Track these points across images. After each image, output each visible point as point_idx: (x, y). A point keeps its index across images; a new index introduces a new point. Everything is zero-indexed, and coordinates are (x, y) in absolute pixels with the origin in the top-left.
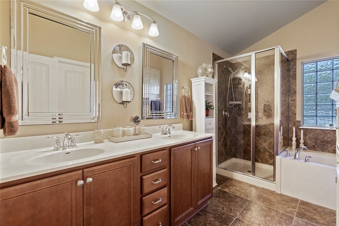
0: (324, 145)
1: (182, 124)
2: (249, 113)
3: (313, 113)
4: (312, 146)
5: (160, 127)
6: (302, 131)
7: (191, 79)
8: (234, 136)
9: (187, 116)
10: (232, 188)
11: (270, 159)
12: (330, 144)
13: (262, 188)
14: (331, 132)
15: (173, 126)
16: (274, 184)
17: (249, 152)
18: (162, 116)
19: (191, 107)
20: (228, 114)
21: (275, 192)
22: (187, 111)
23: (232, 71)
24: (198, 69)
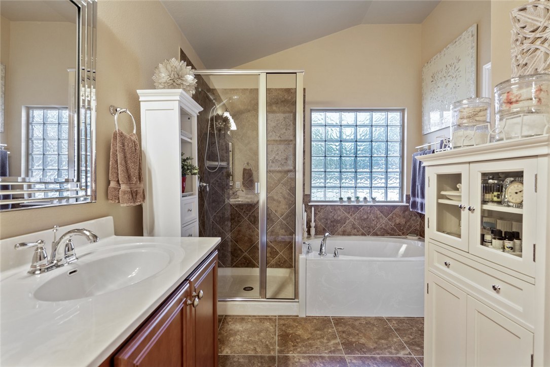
0: (334, 226)
1: (110, 218)
2: (256, 183)
3: (321, 182)
4: (322, 229)
5: (23, 244)
6: (313, 209)
7: (138, 91)
8: (213, 228)
9: (132, 193)
10: (234, 341)
11: (271, 259)
12: (339, 225)
13: (279, 316)
14: (340, 208)
15: (88, 233)
16: (297, 304)
17: (239, 252)
18: (15, 197)
19: (140, 169)
20: (206, 186)
21: (297, 316)
22: (129, 178)
23: (214, 101)
24: (157, 67)
